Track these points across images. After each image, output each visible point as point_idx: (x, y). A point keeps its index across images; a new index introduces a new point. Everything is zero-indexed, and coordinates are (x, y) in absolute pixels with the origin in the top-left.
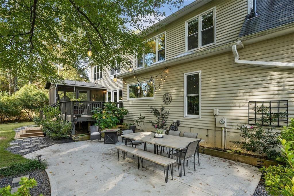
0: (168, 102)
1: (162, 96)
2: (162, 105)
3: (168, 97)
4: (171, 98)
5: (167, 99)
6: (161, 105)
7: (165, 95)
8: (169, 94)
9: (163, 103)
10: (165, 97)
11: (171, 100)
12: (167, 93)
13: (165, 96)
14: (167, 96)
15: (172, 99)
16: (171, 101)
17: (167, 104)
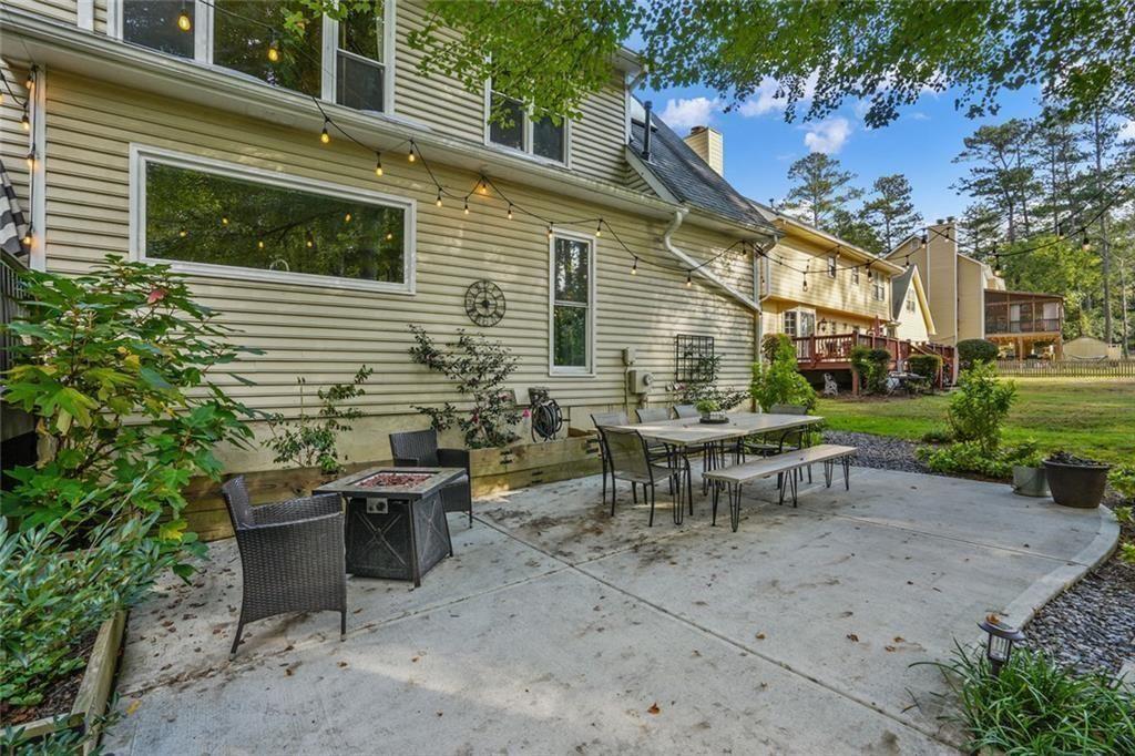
0: (491, 316)
1: (462, 291)
2: (461, 328)
3: (488, 295)
4: (500, 303)
5: (482, 304)
6: (453, 329)
7: (475, 285)
8: (492, 286)
9: (466, 320)
10: (475, 297)
11: (501, 311)
12: (485, 281)
13: (474, 291)
14: (486, 291)
15: (504, 308)
16: (501, 317)
17: (485, 326)
